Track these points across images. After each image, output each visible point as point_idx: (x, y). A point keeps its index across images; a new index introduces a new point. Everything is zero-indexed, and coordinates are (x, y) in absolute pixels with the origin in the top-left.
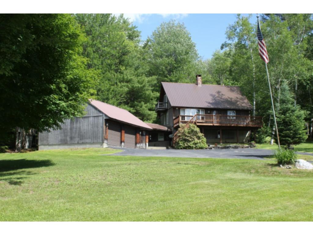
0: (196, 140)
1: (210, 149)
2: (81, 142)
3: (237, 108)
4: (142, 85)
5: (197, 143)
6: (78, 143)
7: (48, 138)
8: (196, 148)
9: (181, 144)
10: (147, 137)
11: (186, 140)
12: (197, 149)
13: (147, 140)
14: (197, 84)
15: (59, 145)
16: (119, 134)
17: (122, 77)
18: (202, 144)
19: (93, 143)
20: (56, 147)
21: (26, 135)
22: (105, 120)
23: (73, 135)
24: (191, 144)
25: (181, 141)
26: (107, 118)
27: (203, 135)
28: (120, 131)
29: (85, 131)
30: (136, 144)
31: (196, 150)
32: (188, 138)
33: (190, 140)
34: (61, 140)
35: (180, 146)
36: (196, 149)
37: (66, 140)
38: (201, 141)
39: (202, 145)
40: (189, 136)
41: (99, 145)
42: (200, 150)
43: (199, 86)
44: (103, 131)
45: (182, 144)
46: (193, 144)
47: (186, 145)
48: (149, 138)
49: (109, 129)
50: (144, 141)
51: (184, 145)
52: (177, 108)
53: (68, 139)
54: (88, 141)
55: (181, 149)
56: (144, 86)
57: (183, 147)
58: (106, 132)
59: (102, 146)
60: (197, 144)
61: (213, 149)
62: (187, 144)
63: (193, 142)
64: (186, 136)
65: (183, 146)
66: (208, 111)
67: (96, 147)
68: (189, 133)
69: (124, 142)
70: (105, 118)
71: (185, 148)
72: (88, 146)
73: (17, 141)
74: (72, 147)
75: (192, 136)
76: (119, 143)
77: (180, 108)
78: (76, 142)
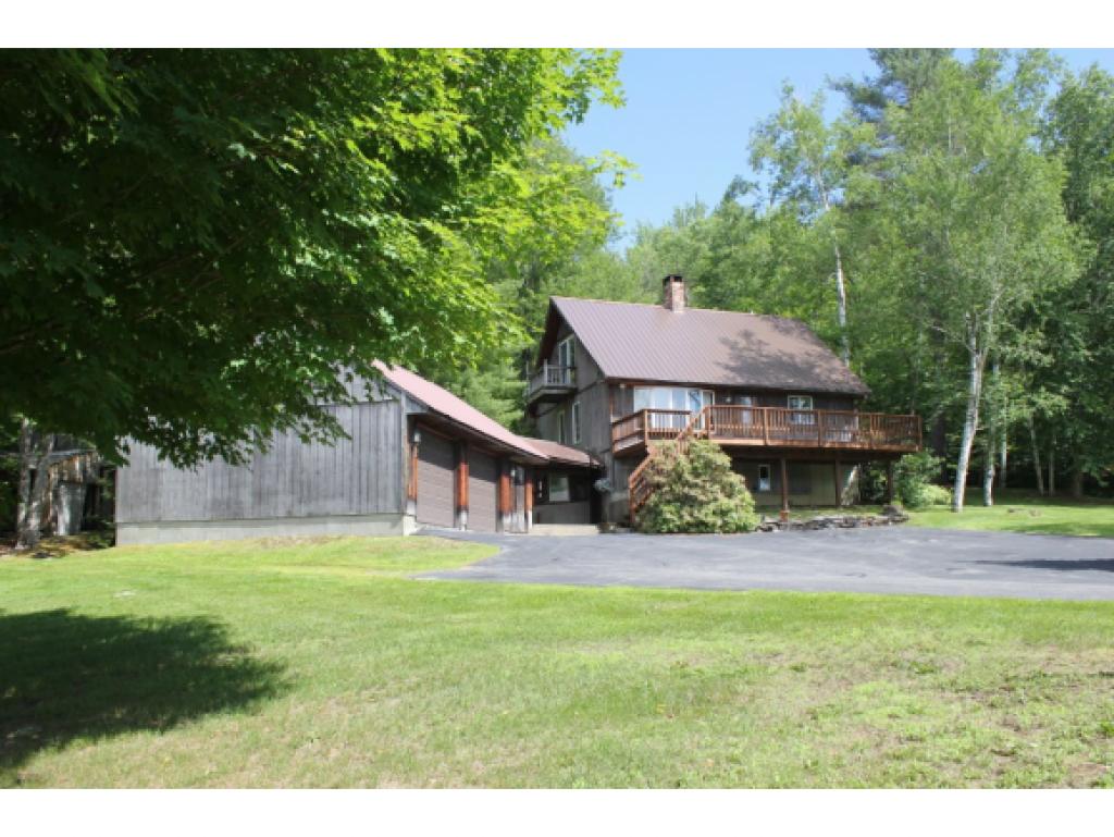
0: (724, 501)
1: (765, 530)
2: (304, 510)
3: (818, 386)
5: (728, 511)
6: (290, 517)
7: (156, 493)
8: (725, 529)
9: (668, 516)
10: (530, 487)
11: (685, 501)
12: (728, 532)
13: (530, 502)
14: (669, 307)
15: (207, 523)
16: (447, 475)
18: (742, 513)
19: (358, 516)
20: (195, 531)
21: (61, 481)
22: (410, 417)
23: (268, 482)
24: (705, 514)
25: (668, 502)
26: (418, 410)
27: (743, 479)
28: (453, 465)
29: (321, 465)
30: (500, 514)
31: (727, 536)
32: (693, 492)
33: (703, 498)
34: (216, 504)
35: (666, 521)
36: (725, 532)
37: (239, 503)
38: (737, 501)
39: (744, 517)
40: (696, 485)
41: (384, 526)
42: (739, 535)
43: (677, 312)
44: (400, 466)
45: (671, 513)
46: (714, 513)
47: (688, 518)
48: (534, 493)
49: (422, 456)
50: (520, 505)
51: (681, 517)
52: (622, 386)
53: (246, 497)
54: (330, 506)
55: (670, 532)
57: (678, 527)
58: (411, 469)
59: (397, 530)
60: (728, 515)
61: (776, 531)
62: (691, 515)
63: (712, 507)
64: (686, 484)
65: (678, 523)
67: (373, 533)
68: (696, 473)
69: (466, 509)
70: (407, 409)
71: (684, 530)
72: (333, 528)
73: (22, 505)
74: (264, 532)
75: (707, 485)
76: (450, 512)
77: (633, 384)
78: (281, 512)
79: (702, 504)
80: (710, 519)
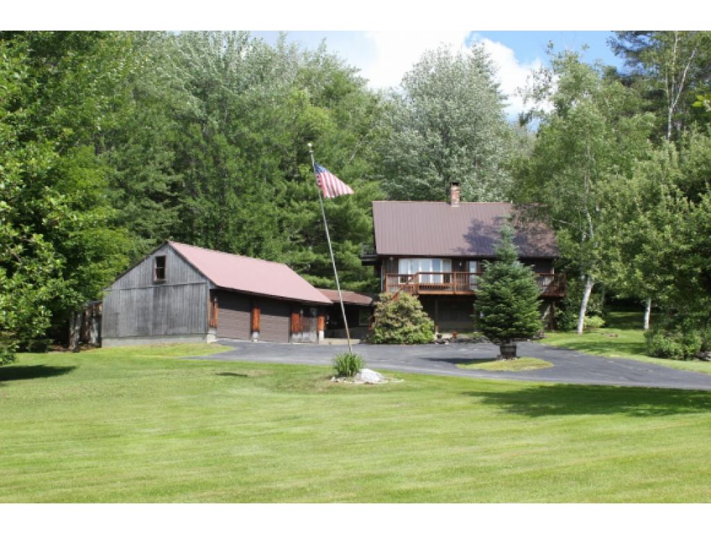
0: (410, 326)
1: (440, 343)
2: (171, 332)
4: (342, 207)
5: (410, 332)
6: (166, 335)
7: (116, 324)
8: (407, 342)
9: (378, 335)
10: (322, 319)
11: (388, 327)
12: (409, 344)
13: (322, 326)
14: (450, 203)
15: (135, 337)
16: (248, 315)
18: (420, 333)
19: (191, 335)
20: (131, 341)
21: (92, 317)
23: (158, 319)
24: (396, 334)
25: (380, 327)
27: (427, 314)
28: (250, 310)
29: (178, 312)
30: (291, 333)
31: (409, 346)
32: (389, 322)
33: (396, 325)
34: (139, 329)
35: (377, 337)
36: (406, 344)
37: (147, 328)
38: (418, 327)
39: (421, 335)
40: (394, 318)
41: (198, 339)
42: (415, 345)
44: (206, 312)
45: (379, 333)
46: (401, 334)
47: (387, 336)
48: (325, 322)
49: (220, 306)
50: (313, 328)
51: (384, 335)
52: (391, 259)
53: (150, 326)
54: (183, 330)
55: (378, 343)
56: (347, 208)
57: (382, 340)
58: (213, 314)
59: (205, 341)
60: (410, 334)
62: (390, 334)
63: (401, 330)
64: (388, 318)
65: (382, 338)
66: (459, 262)
67: (194, 342)
68: (395, 312)
69: (258, 331)
70: (210, 287)
71: (386, 342)
72: (182, 339)
73: (71, 329)
74: (157, 341)
75: (400, 318)
76: (248, 332)
77: (397, 258)
78: (163, 333)
79: (396, 328)
80: (399, 337)
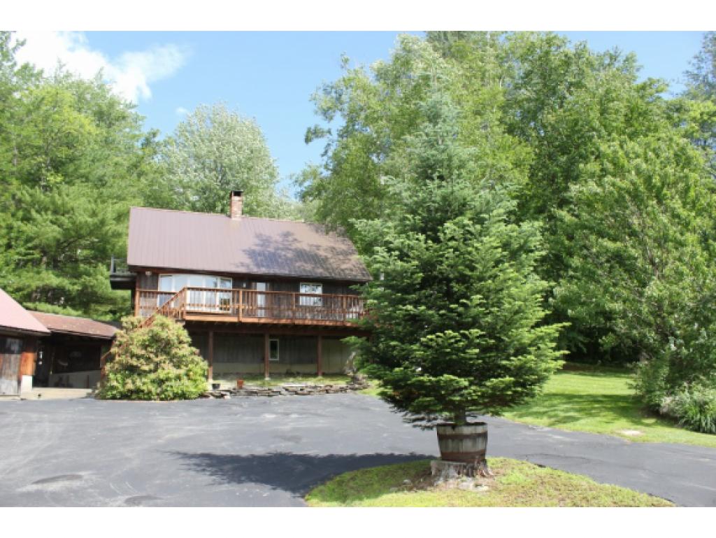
0: (168, 370)
1: (217, 397)
5: (168, 379)
8: (164, 397)
9: (115, 383)
10: (30, 356)
11: (132, 370)
12: (166, 399)
13: (30, 367)
14: (229, 216)
17: (48, 200)
18: (185, 380)
24: (144, 383)
27: (197, 351)
32: (134, 362)
33: (146, 368)
35: (113, 388)
36: (162, 399)
38: (182, 371)
39: (187, 385)
40: (142, 356)
42: (176, 401)
43: (233, 219)
45: (117, 380)
46: (153, 382)
47: (130, 386)
48: (37, 361)
51: (124, 384)
52: (149, 272)
55: (114, 398)
57: (120, 393)
60: (167, 383)
61: (228, 397)
62: (134, 383)
63: (153, 376)
64: (133, 356)
65: (121, 389)
66: (242, 280)
68: (145, 346)
71: (126, 396)
75: (152, 356)
77: (158, 272)
79: (146, 373)
80: (149, 387)
